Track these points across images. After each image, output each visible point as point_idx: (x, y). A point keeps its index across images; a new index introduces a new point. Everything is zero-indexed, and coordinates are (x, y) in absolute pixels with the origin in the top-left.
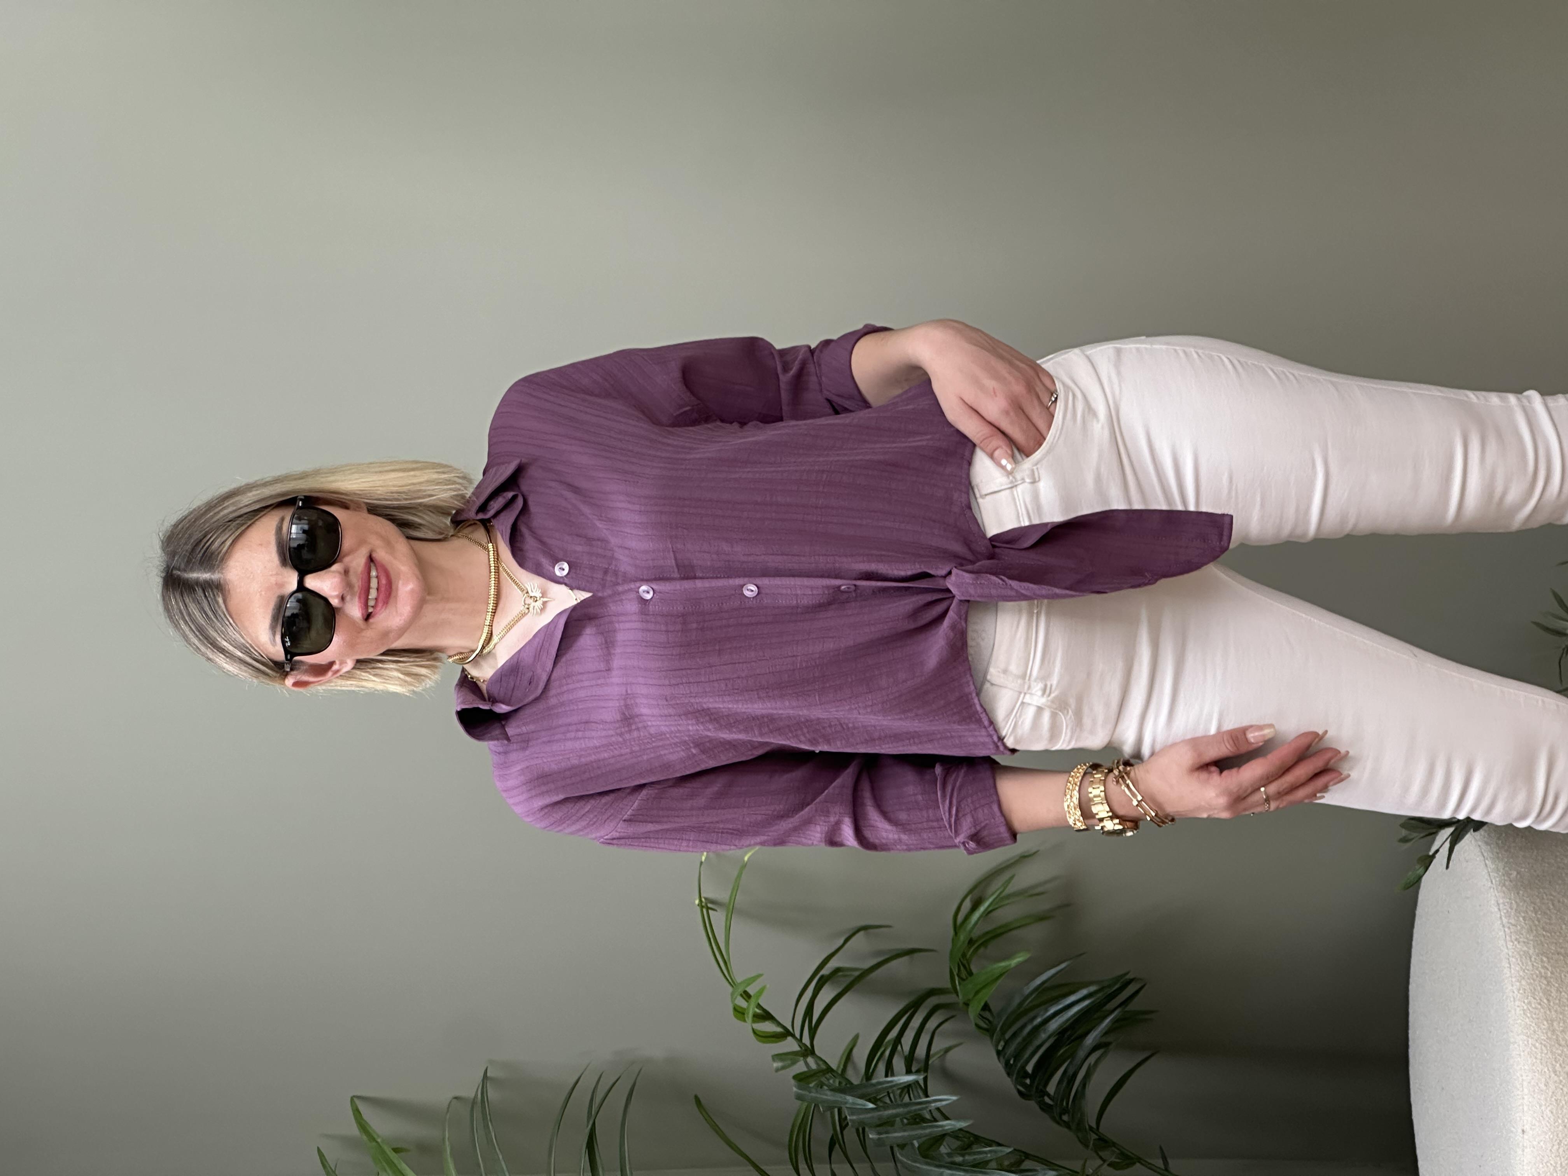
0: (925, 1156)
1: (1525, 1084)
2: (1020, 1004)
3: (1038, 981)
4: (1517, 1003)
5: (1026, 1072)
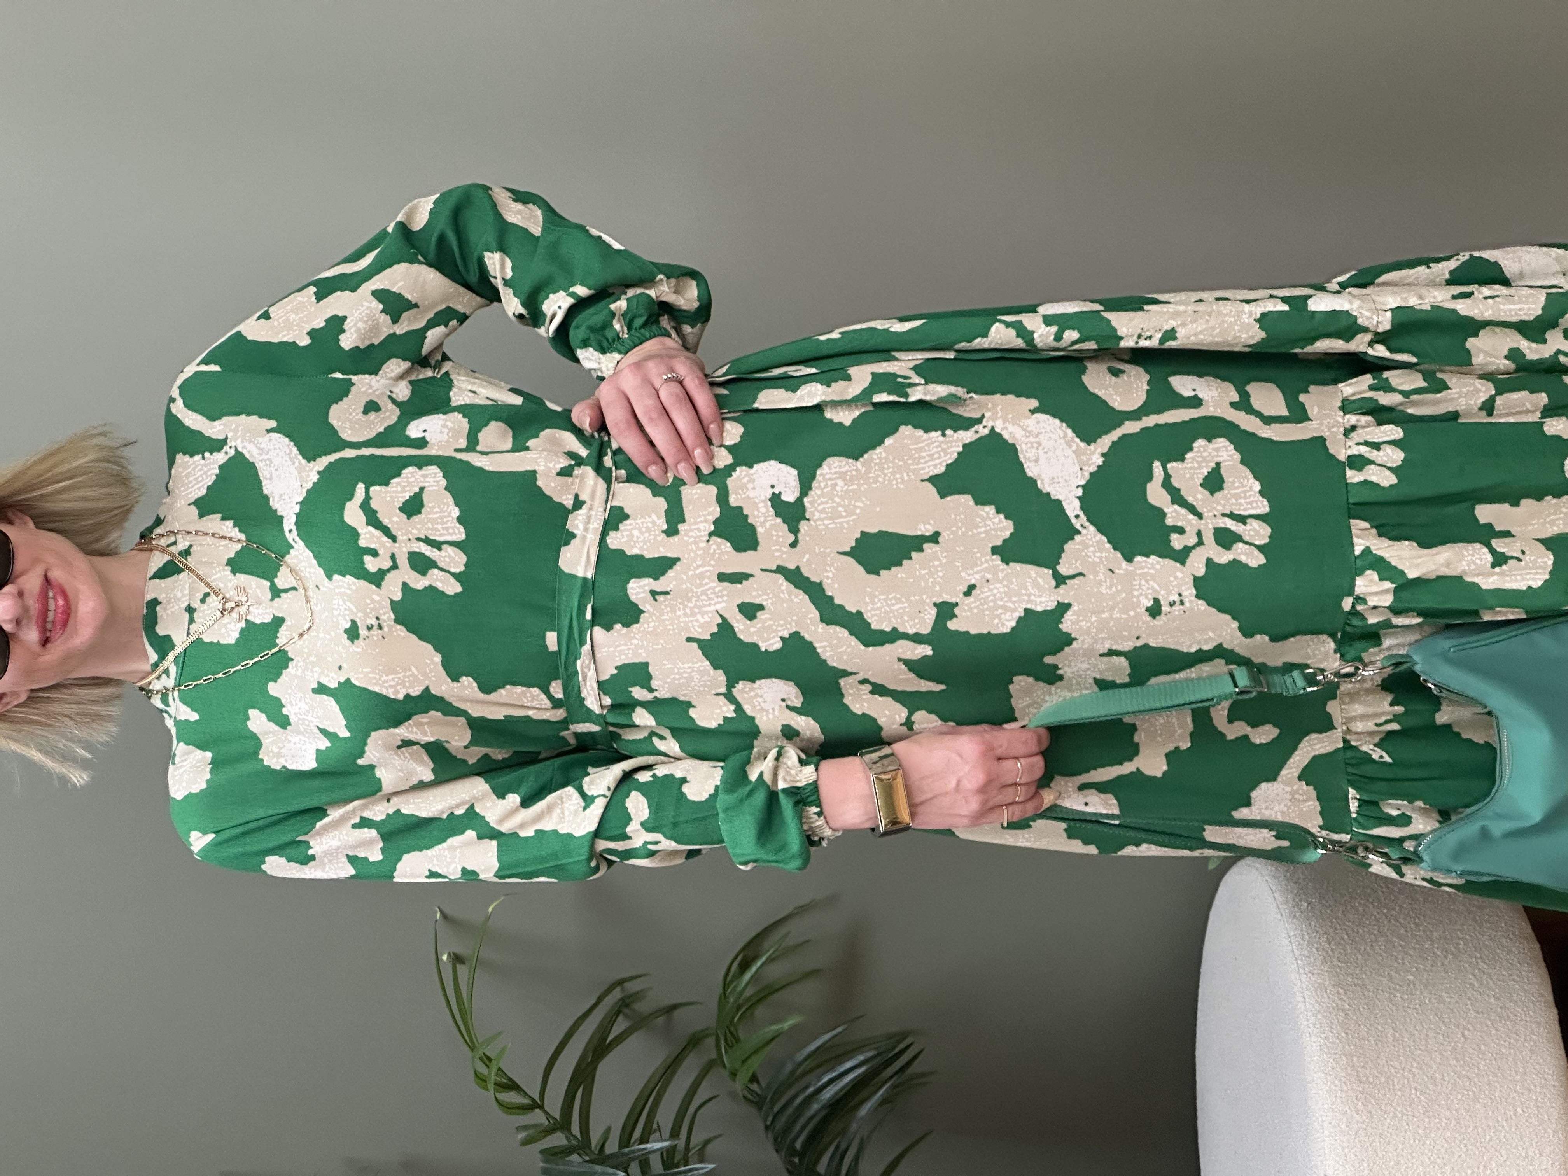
5: (795, 1150)
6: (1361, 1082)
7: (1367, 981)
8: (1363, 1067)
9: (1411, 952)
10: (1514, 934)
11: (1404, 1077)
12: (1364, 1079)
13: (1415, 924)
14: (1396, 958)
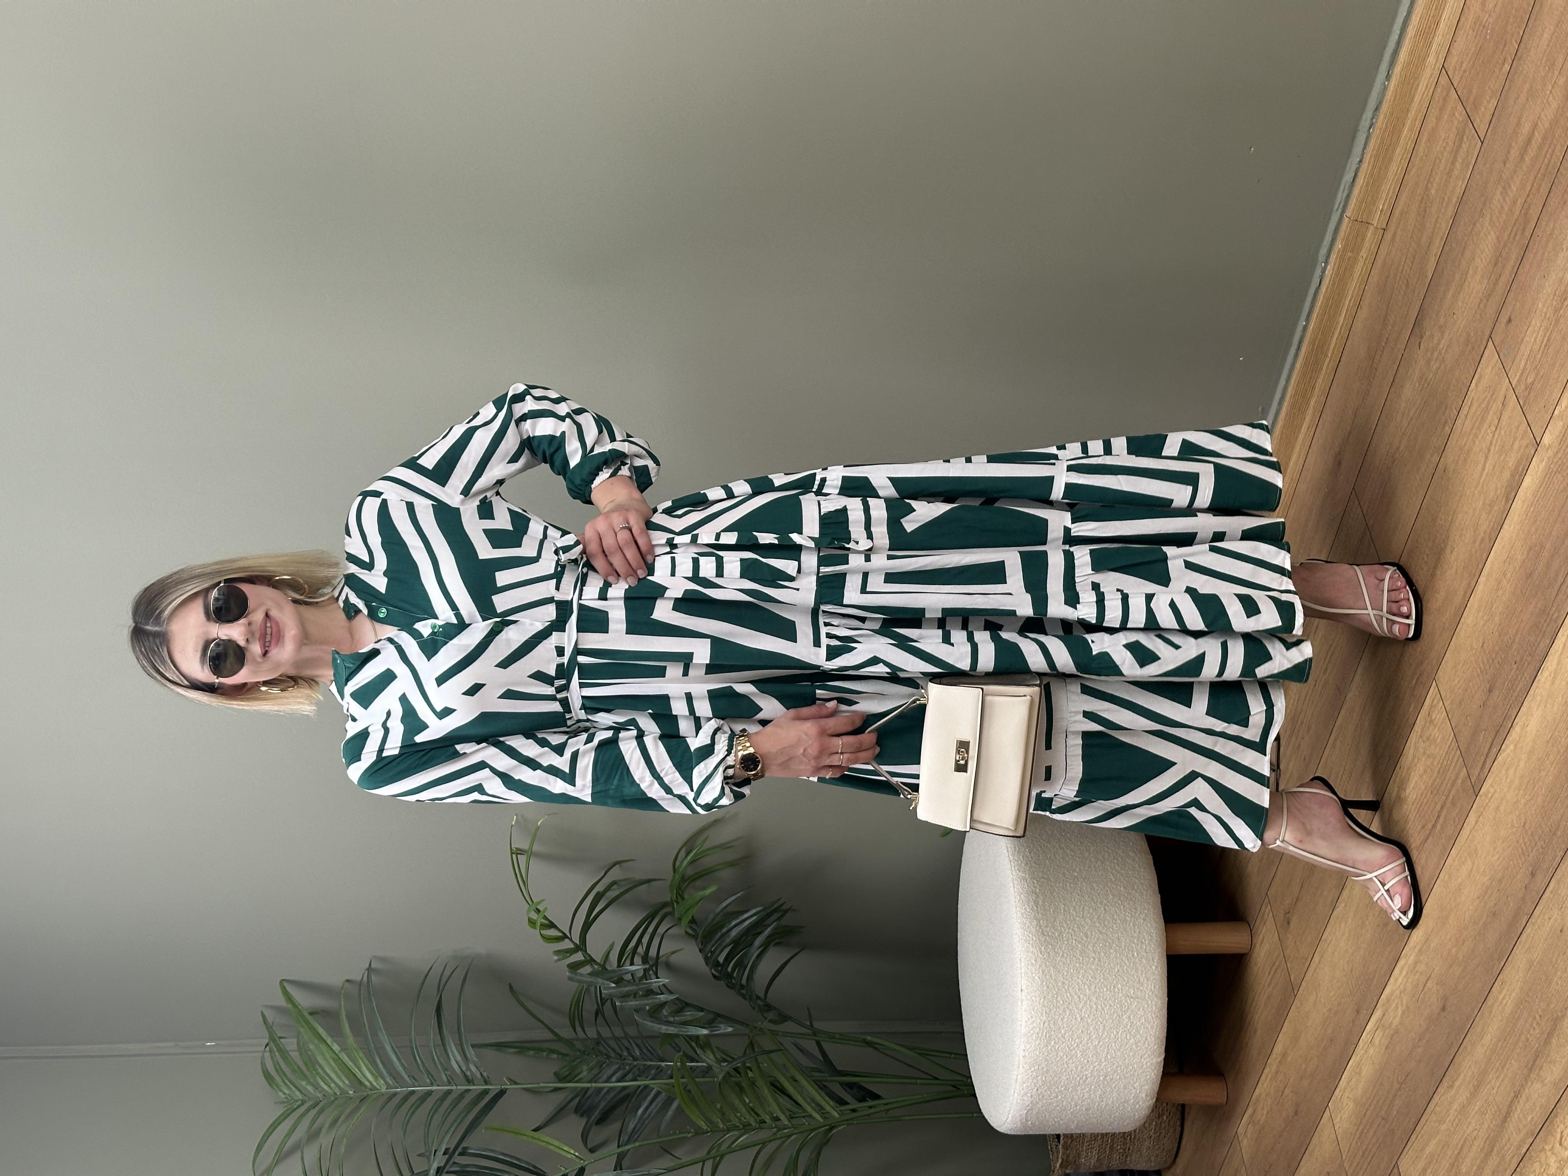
0: (652, 1017)
1: (1022, 960)
2: (713, 919)
3: (724, 904)
4: (1018, 909)
5: (718, 962)
6: (1044, 935)
7: (1050, 876)
8: (1046, 926)
9: (1077, 859)
10: (1137, 849)
11: (1069, 932)
12: (1046, 934)
13: (1081, 843)
14: (1068, 863)
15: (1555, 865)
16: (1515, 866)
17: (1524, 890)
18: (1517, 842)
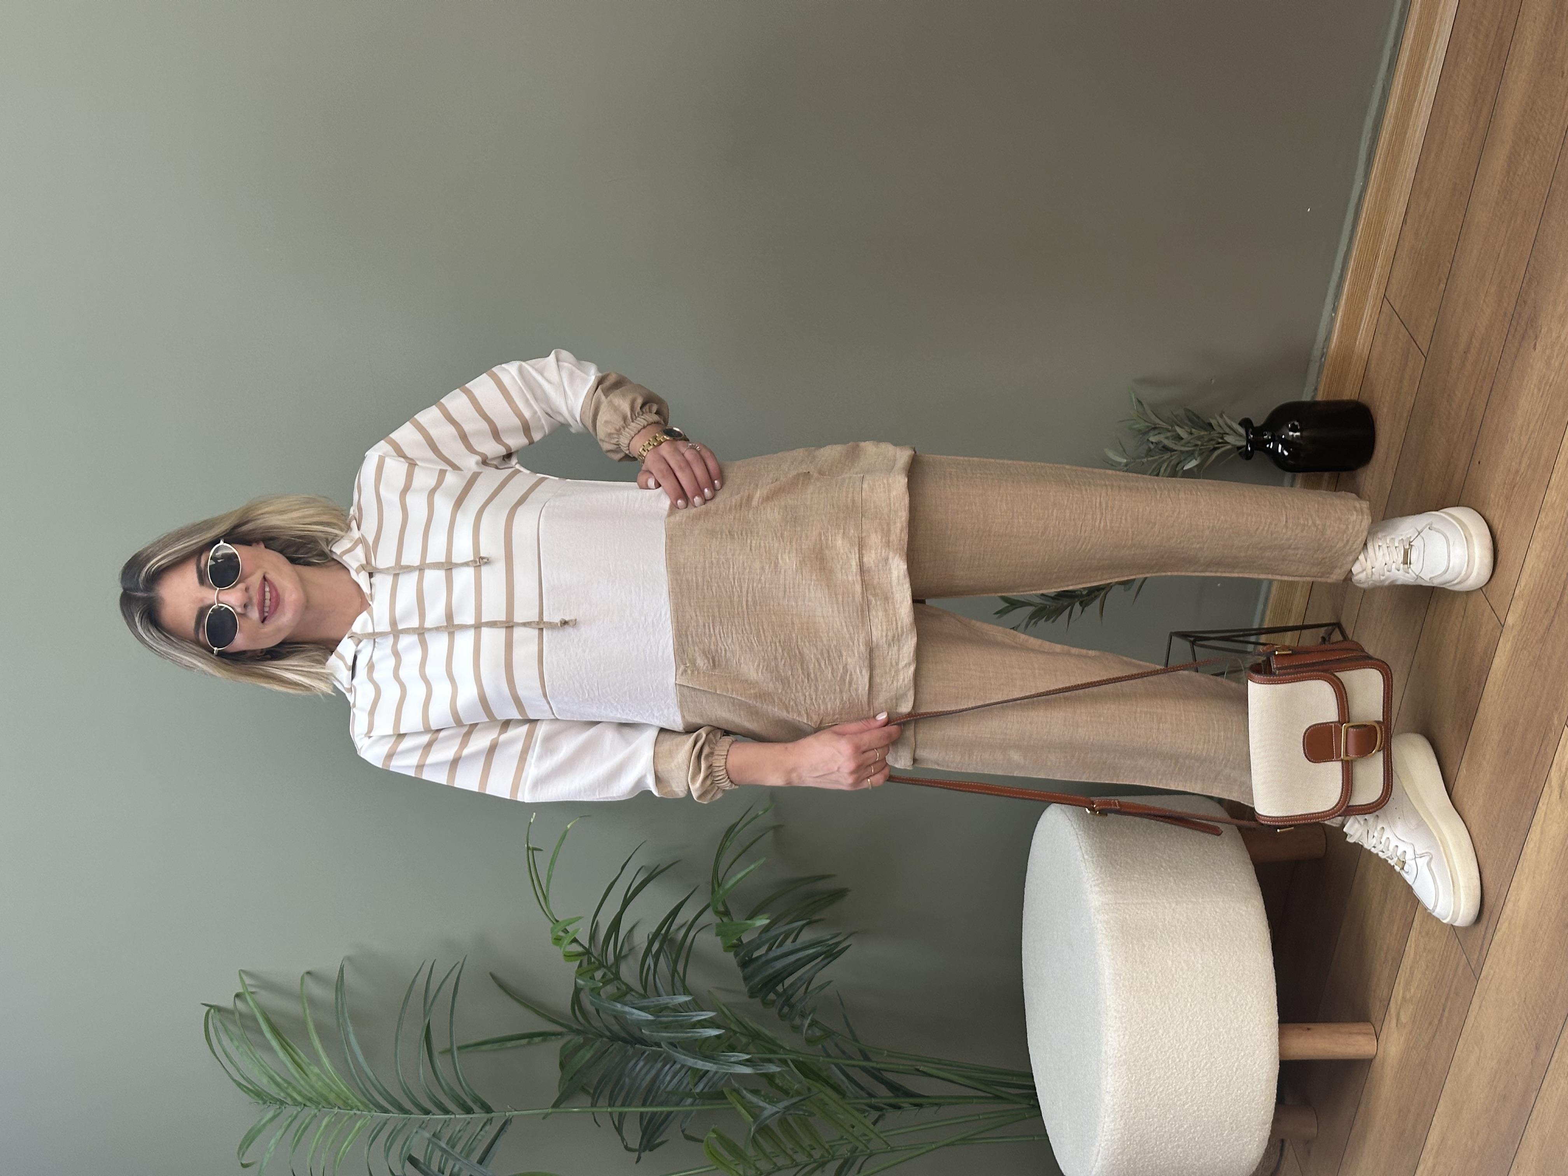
15: (1557, 1034)
16: (1519, 1043)
17: (1531, 1066)
18: (1520, 1018)
